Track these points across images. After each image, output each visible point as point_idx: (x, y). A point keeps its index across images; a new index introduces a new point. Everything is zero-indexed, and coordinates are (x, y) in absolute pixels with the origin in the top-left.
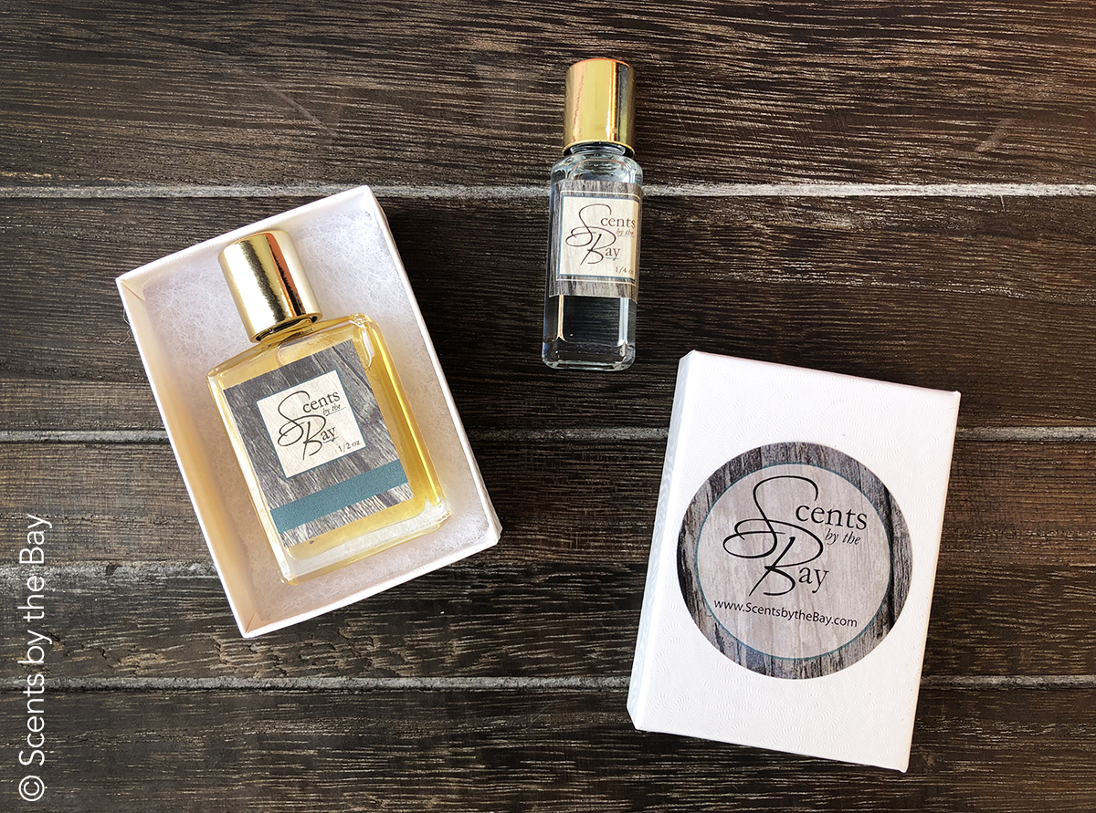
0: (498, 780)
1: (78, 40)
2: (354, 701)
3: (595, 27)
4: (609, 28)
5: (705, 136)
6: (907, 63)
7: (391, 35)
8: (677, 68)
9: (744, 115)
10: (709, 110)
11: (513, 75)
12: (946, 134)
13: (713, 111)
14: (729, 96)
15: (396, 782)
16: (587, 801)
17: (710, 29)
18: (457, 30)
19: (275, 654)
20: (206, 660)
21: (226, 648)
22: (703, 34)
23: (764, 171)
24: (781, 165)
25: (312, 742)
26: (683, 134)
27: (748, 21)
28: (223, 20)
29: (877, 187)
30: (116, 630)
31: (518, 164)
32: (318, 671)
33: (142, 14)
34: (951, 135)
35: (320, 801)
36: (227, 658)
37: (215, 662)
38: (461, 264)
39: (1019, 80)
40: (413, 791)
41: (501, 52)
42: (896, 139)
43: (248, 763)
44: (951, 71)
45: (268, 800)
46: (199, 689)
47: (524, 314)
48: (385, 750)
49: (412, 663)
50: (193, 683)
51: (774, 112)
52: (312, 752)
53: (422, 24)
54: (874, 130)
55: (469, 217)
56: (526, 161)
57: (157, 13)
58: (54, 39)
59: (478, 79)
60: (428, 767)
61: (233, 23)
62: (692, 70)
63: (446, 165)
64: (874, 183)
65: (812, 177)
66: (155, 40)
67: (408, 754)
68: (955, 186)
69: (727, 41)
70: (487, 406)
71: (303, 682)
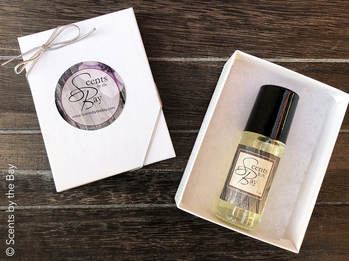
0: (196, 234)
1: (68, 13)
2: (152, 211)
3: (222, 12)
4: (226, 12)
5: (254, 44)
6: (311, 24)
7: (162, 13)
8: (245, 24)
9: (265, 38)
10: (255, 37)
11: (198, 25)
12: (323, 44)
13: (256, 37)
14: (261, 33)
15: (165, 235)
16: (222, 240)
17: (255, 13)
18: (182, 12)
19: (129, 197)
20: (107, 199)
21: (114, 195)
22: (253, 14)
23: (271, 54)
24: (276, 53)
25: (140, 224)
26: (248, 43)
27: (266, 11)
28: (112, 8)
29: (303, 59)
30: (80, 190)
31: (200, 51)
32: (141, 202)
33: (87, 6)
34: (324, 44)
35: (142, 242)
36: (114, 199)
37: (110, 200)
38: (183, 81)
39: (343, 29)
40: (171, 238)
41: (194, 19)
42: (308, 46)
43: (120, 230)
44: (324, 26)
45: (127, 242)
46: (105, 208)
47: (202, 95)
48: (162, 226)
49: (170, 199)
50: (103, 206)
51: (274, 38)
52: (140, 227)
53: (171, 10)
54: (302, 43)
55: (186, 67)
56: (202, 51)
57: (92, 5)
58: (61, 12)
59: (188, 26)
60: (175, 231)
61: (115, 9)
62: (250, 25)
63: (178, 52)
64: (302, 58)
65: (285, 56)
66: (92, 13)
67: (169, 227)
68: (325, 59)
69: (260, 17)
70: (191, 123)
71: (137, 206)
